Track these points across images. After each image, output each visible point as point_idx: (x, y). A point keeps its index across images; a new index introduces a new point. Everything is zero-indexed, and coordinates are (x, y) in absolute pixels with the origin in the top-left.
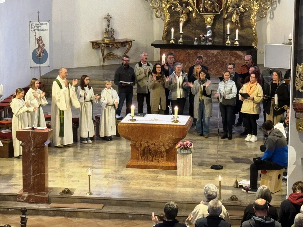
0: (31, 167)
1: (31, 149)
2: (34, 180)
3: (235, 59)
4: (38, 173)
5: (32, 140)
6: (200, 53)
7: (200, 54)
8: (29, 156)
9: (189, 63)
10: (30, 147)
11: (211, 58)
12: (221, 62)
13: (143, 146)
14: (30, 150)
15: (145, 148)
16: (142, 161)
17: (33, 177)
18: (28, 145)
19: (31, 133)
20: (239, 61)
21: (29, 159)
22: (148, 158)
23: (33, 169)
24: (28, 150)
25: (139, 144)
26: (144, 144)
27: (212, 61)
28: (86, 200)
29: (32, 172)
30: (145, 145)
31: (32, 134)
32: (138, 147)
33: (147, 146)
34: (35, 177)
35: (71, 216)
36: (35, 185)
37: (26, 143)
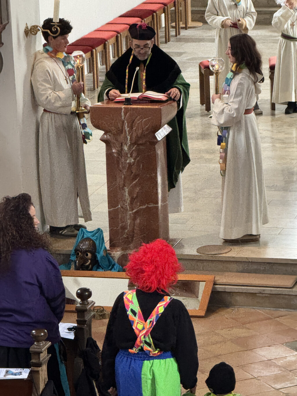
0: (127, 190)
2: (134, 219)
4: (142, 204)
5: (126, 127)
8: (121, 166)
10: (122, 145)
17: (131, 212)
18: (117, 140)
19: (124, 112)
21: (121, 171)
24: (118, 151)
29: (128, 201)
34: (136, 212)
36: (135, 231)
37: (114, 135)
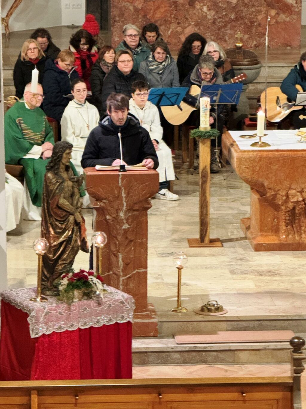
0: (120, 256)
1: (122, 214)
2: (127, 285)
3: (278, 14)
4: (134, 269)
5: (123, 193)
6: (200, 3)
7: (202, 4)
8: (115, 232)
9: (177, 25)
10: (117, 211)
11: (225, 13)
12: (246, 21)
13: (292, 201)
14: (117, 216)
15: (295, 204)
16: (289, 235)
17: (124, 278)
18: (112, 206)
19: (121, 178)
20: (286, 17)
22: (301, 226)
23: (123, 261)
24: (114, 218)
25: (284, 196)
26: (294, 196)
27: (227, 19)
28: (244, 324)
29: (121, 267)
30: (296, 197)
31: (122, 181)
32: (280, 203)
33: (301, 199)
34: (129, 278)
35: (223, 361)
37: (109, 201)
